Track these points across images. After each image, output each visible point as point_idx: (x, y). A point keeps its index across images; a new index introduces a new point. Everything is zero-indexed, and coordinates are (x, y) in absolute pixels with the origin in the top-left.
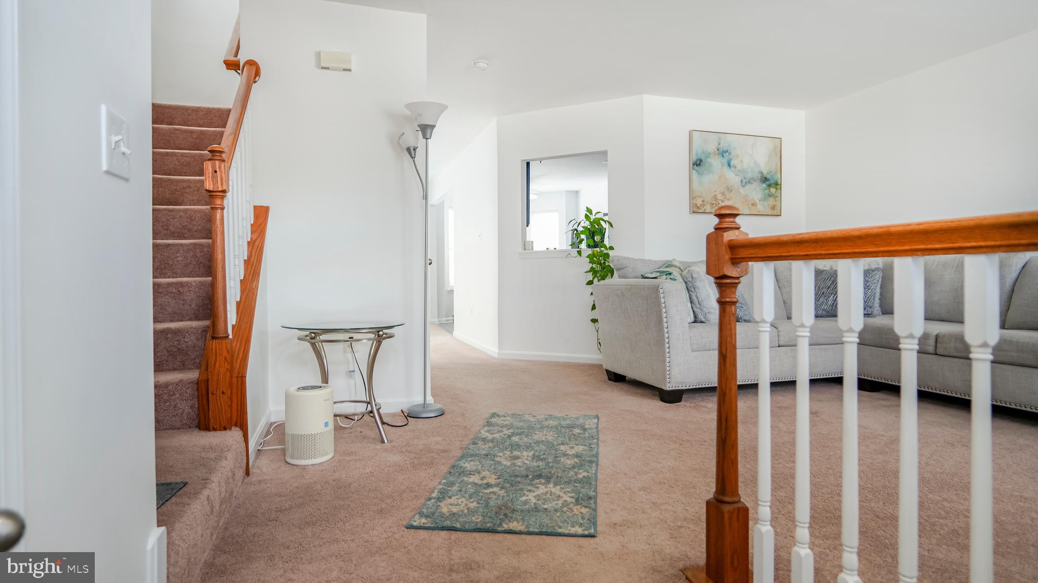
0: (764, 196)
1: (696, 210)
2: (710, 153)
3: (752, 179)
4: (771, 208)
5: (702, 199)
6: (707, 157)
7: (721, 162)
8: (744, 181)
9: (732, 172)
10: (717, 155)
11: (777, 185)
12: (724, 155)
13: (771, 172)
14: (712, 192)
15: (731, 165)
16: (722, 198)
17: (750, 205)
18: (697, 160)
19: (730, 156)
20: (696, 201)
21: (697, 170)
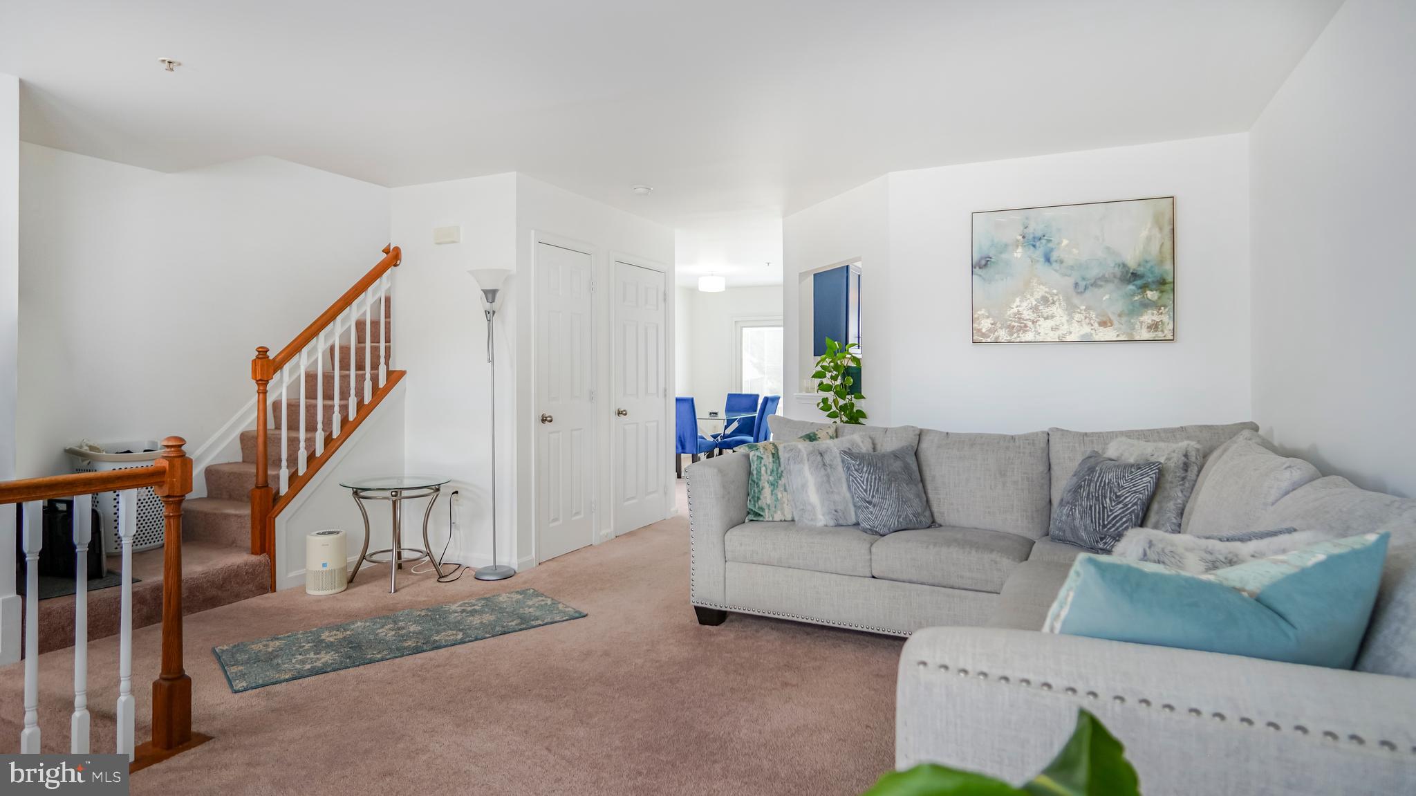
0: (1131, 307)
1: (977, 338)
2: (1006, 245)
3: (1099, 278)
4: (1148, 327)
5: (990, 321)
6: (1001, 253)
7: (1030, 257)
8: (1082, 284)
9: (1056, 271)
10: (1020, 247)
11: (1164, 284)
12: (1038, 244)
13: (1147, 262)
14: (1013, 308)
15: (1054, 258)
16: (1033, 316)
17: (1096, 325)
18: (982, 258)
19: (1050, 245)
20: (979, 324)
21: (980, 276)
